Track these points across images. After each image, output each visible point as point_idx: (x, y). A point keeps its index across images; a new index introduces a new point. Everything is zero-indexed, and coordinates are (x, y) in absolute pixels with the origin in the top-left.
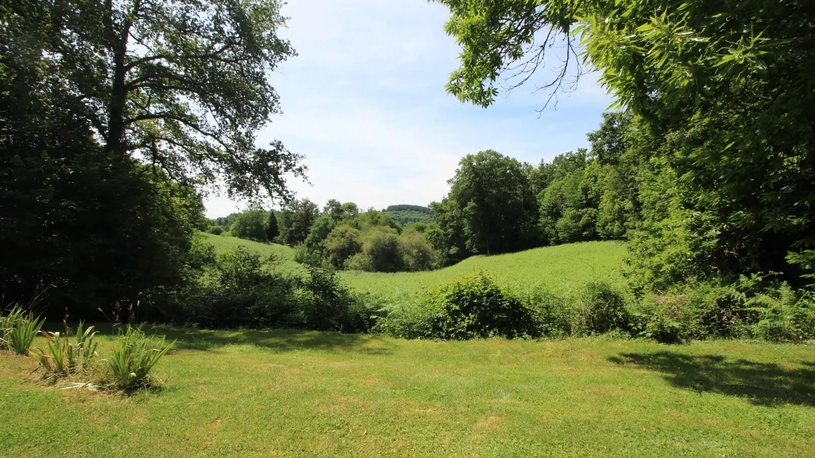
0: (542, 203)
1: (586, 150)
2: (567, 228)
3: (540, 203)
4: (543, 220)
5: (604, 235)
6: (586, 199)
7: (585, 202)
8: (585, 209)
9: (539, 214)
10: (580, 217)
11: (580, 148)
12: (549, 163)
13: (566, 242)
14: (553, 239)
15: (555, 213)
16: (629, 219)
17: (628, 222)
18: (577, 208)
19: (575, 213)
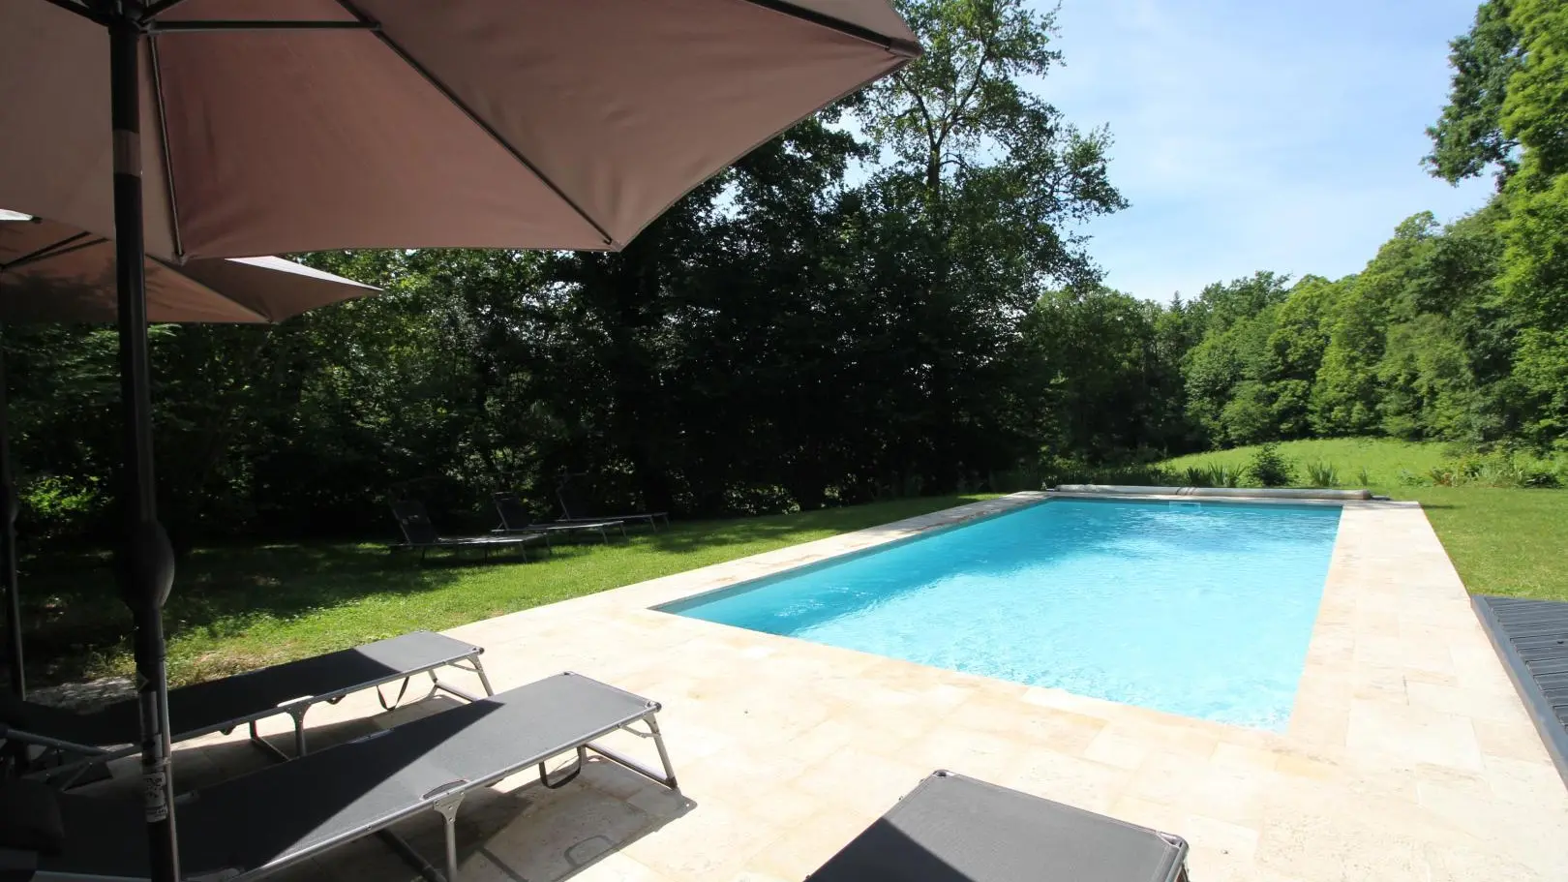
0: (1191, 374)
1: (1272, 273)
2: (1246, 418)
3: (1185, 374)
4: (1193, 405)
5: (1324, 427)
6: (1285, 362)
7: (1281, 368)
8: (1283, 383)
9: (1186, 395)
10: (1273, 397)
11: (1260, 270)
12: (1193, 300)
13: (1243, 444)
14: (1218, 439)
15: (1219, 392)
16: (1387, 398)
17: (1385, 403)
18: (1266, 381)
19: (1261, 391)
